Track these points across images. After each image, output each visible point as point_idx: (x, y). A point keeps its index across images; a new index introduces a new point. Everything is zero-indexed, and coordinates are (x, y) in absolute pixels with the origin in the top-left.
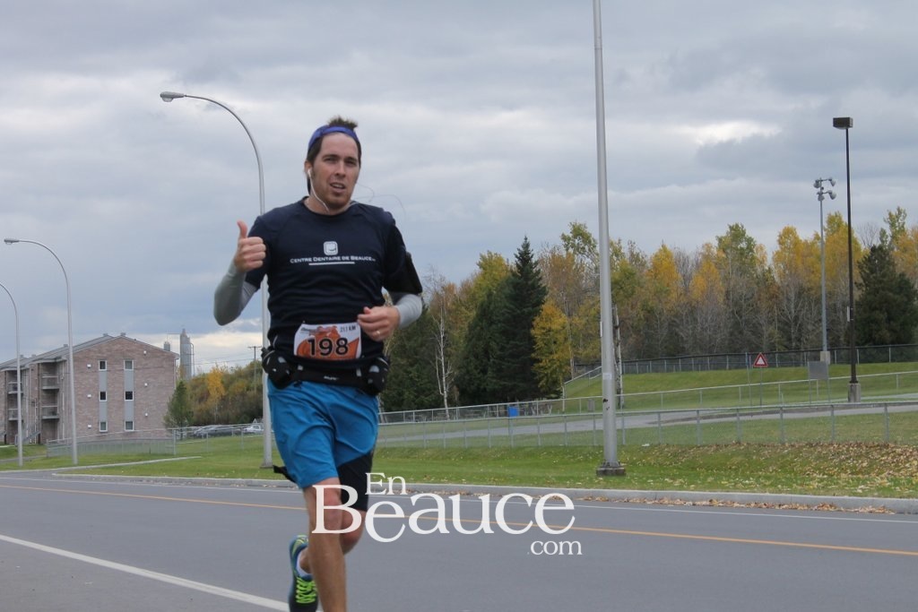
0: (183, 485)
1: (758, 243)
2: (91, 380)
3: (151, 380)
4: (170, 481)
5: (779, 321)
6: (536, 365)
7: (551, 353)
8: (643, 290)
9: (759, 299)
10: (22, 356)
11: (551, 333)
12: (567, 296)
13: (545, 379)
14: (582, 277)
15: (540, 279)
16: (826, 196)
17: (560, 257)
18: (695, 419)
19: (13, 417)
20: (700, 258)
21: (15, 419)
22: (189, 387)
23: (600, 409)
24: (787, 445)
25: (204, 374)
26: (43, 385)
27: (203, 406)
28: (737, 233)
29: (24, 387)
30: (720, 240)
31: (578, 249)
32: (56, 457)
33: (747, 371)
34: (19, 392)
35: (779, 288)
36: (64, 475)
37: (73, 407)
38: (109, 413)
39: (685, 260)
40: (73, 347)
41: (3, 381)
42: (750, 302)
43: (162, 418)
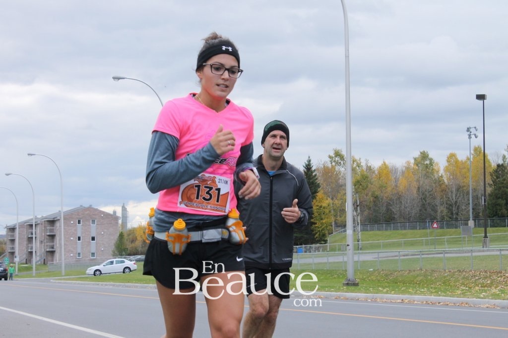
0: (120, 288)
1: (435, 161)
2: (73, 230)
3: (105, 230)
4: (114, 285)
5: (447, 204)
6: (314, 226)
7: (322, 219)
8: (372, 186)
9: (436, 192)
12: (331, 188)
13: (318, 233)
14: (339, 179)
15: (317, 179)
16: (473, 136)
17: (328, 167)
19: (31, 249)
20: (404, 169)
21: (32, 250)
22: (126, 237)
24: (447, 271)
25: (134, 228)
26: (47, 232)
27: (133, 245)
28: (424, 156)
29: (37, 233)
31: (337, 163)
32: (53, 272)
33: (428, 231)
34: (34, 236)
35: (447, 186)
36: (57, 281)
37: (63, 245)
38: (82, 248)
39: (396, 170)
40: (64, 212)
41: (26, 230)
42: (431, 193)
43: (111, 251)
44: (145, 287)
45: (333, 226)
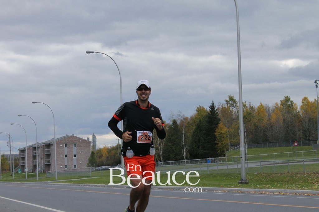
0: (94, 187)
1: (295, 103)
2: (62, 151)
3: (82, 151)
4: (89, 186)
5: (302, 130)
6: (217, 145)
7: (222, 141)
8: (254, 119)
9: (295, 122)
10: (38, 142)
11: (222, 134)
12: (227, 121)
13: (220, 150)
14: (232, 115)
15: (218, 115)
17: (225, 108)
18: (273, 164)
19: (35, 163)
20: (274, 108)
22: (95, 153)
23: (240, 161)
24: (306, 173)
25: (101, 149)
26: (45, 152)
27: (100, 159)
28: (287, 99)
29: (39, 153)
30: (281, 101)
31: (231, 105)
32: (50, 177)
33: (291, 147)
34: (37, 155)
35: (302, 118)
36: (53, 183)
37: (56, 160)
38: (68, 162)
39: (269, 108)
40: (56, 139)
41: (32, 151)
42: (292, 123)
43: (86, 164)
45: (229, 145)
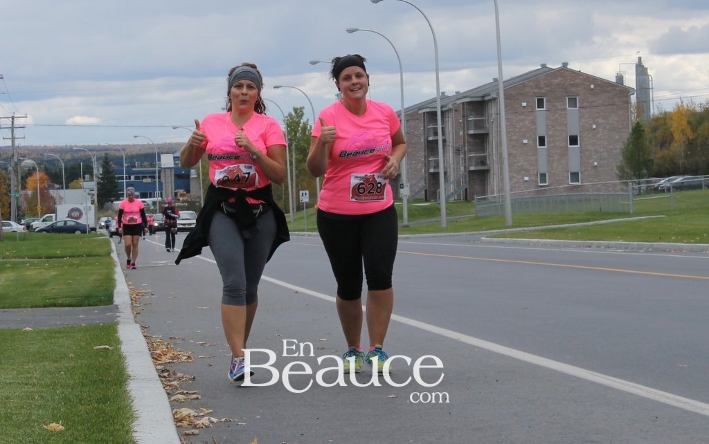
0: (642, 254)
2: (527, 122)
3: (601, 121)
10: (443, 93)
19: (434, 167)
21: (436, 171)
22: (647, 129)
25: (666, 113)
26: (468, 129)
27: (665, 152)
29: (447, 132)
34: (440, 138)
36: (495, 239)
37: (505, 155)
38: (549, 162)
40: (504, 82)
41: (422, 124)
43: (615, 168)
44: (701, 250)
